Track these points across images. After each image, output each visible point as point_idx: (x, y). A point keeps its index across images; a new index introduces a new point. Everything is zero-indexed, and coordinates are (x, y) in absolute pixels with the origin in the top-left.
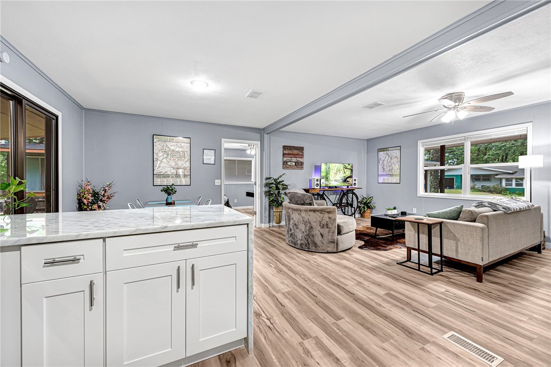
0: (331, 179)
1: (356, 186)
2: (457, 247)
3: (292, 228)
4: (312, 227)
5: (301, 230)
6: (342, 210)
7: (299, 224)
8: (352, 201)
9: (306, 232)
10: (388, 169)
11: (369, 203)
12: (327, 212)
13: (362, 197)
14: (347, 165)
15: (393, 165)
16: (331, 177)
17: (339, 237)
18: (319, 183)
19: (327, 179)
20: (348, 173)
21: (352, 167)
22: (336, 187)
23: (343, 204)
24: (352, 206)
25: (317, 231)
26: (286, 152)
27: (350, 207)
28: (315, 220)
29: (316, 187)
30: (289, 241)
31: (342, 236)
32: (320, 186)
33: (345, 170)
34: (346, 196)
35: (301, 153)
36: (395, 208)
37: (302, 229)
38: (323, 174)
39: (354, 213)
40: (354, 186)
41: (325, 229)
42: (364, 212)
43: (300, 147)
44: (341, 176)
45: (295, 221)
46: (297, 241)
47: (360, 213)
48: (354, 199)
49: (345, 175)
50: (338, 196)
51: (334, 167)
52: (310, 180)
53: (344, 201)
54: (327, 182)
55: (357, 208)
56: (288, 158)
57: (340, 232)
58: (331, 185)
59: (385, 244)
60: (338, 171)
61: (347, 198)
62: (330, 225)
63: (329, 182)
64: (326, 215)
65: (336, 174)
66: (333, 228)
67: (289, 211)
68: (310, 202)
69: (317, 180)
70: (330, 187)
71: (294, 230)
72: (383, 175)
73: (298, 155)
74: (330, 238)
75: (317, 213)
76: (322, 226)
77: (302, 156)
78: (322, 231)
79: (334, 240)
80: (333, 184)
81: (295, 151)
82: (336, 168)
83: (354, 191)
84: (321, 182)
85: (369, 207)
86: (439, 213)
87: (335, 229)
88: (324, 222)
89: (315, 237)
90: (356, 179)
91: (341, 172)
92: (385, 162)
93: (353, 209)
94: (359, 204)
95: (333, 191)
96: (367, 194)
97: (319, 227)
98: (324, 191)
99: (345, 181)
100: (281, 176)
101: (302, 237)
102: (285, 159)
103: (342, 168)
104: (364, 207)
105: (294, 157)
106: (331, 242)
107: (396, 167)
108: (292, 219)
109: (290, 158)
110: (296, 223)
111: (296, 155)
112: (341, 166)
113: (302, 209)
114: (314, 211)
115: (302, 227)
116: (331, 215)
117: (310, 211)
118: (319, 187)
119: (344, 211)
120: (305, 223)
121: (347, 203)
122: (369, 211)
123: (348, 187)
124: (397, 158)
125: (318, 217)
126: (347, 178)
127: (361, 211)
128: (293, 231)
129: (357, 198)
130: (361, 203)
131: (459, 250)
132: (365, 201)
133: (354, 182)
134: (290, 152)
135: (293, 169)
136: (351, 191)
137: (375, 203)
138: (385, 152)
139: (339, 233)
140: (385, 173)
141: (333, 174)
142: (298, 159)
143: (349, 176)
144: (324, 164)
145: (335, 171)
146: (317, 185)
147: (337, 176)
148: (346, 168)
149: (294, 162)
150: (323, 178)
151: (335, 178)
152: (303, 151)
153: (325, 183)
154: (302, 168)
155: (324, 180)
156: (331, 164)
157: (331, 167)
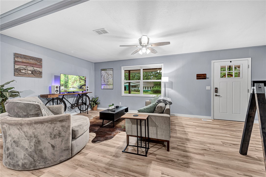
0: (70, 86)
1: (88, 91)
2: (157, 131)
3: (10, 146)
4: (39, 141)
5: (23, 147)
6: (79, 108)
7: (21, 140)
8: (86, 101)
9: (31, 148)
10: (107, 81)
11: (96, 101)
12: (60, 121)
13: (92, 98)
14: (82, 77)
15: (109, 79)
16: (70, 85)
17: (74, 142)
18: (58, 89)
19: (66, 86)
20: (83, 83)
21: (85, 79)
22: (74, 92)
23: (79, 104)
24: (85, 104)
25: (46, 143)
26: (19, 60)
27: (84, 105)
28: (43, 132)
29: (56, 93)
30: (6, 163)
31: (77, 139)
32: (60, 92)
33: (81, 80)
34: (81, 98)
35: (38, 64)
36: (113, 105)
37: (24, 145)
38: (62, 83)
39: (87, 109)
40: (87, 91)
41: (57, 139)
42: (94, 107)
43: (38, 58)
44: (77, 84)
45: (13, 138)
46: (17, 162)
47: (91, 108)
48: (87, 99)
49: (80, 84)
50: (76, 98)
51: (72, 78)
52: (50, 88)
53: (80, 101)
54: (66, 89)
55: (89, 105)
56: (21, 66)
57: (75, 136)
58: (70, 91)
59: (110, 131)
60: (75, 81)
61: (82, 99)
62: (63, 134)
63: (68, 89)
64: (59, 124)
65: (73, 83)
66: (67, 135)
67: (4, 126)
68: (37, 112)
69: (57, 87)
70: (69, 92)
71: (13, 149)
72: (104, 85)
73: (36, 64)
74: (63, 146)
75: (46, 124)
76: (53, 137)
77: (41, 66)
78: (53, 142)
79: (69, 147)
80: (71, 90)
81: (31, 61)
82: (73, 79)
83: (87, 94)
84: (61, 88)
85: (96, 104)
86: (145, 109)
87: (69, 136)
88: (56, 132)
89: (44, 151)
90: (88, 86)
91: (78, 82)
92: (105, 77)
93: (86, 106)
94: (90, 102)
95: (72, 95)
96: (95, 96)
97: (49, 138)
98: (64, 95)
99: (81, 87)
100: (8, 83)
101: (25, 155)
102: (17, 67)
103: (78, 79)
104: (93, 104)
105: (30, 66)
106: (64, 150)
107: (111, 80)
108: (10, 135)
109: (25, 67)
110: (15, 139)
111: (33, 64)
112: (77, 77)
113: (23, 122)
114: (42, 122)
115: (25, 143)
116: (64, 123)
117: (36, 123)
118: (58, 93)
119: (80, 108)
120: (29, 138)
121: (83, 103)
122: (96, 106)
123: (83, 92)
124: (111, 75)
125: (47, 128)
126: (82, 86)
127: (91, 106)
128: (11, 150)
129: (89, 99)
130: (91, 101)
131: (158, 133)
132: (93, 100)
133: (87, 89)
134: (24, 61)
135: (29, 77)
136: (85, 94)
137: (100, 101)
138: (105, 71)
139: (74, 138)
140: (105, 83)
141: (71, 83)
142: (35, 68)
143: (84, 84)
144: (63, 75)
145: (73, 80)
146: (57, 91)
147: (74, 84)
148: (81, 79)
149: (30, 71)
150: (63, 86)
151: (73, 86)
152: (41, 62)
153: (64, 89)
154: (40, 77)
155: (63, 87)
156: (69, 75)
157: (69, 78)
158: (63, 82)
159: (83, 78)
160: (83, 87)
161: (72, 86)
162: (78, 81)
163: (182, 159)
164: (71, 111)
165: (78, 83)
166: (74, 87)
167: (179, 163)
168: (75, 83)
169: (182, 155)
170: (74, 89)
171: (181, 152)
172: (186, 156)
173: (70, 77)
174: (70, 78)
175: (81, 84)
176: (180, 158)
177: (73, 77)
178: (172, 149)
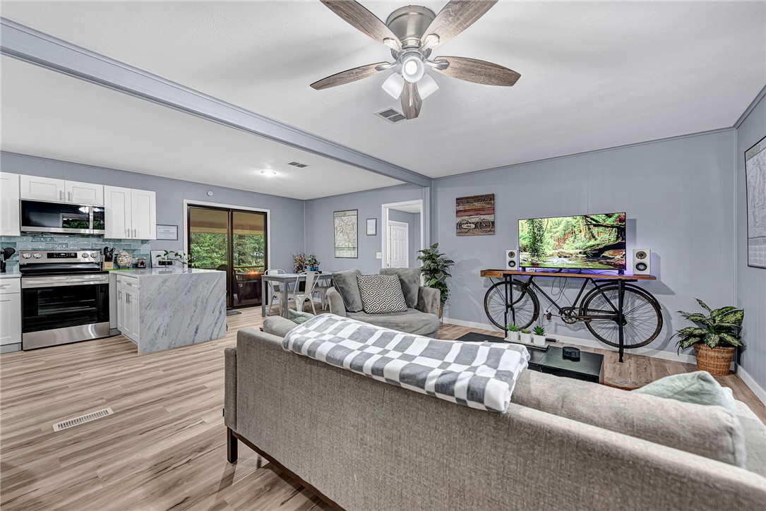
0: (549, 252)
1: (646, 272)
14: (600, 218)
16: (548, 247)
18: (515, 259)
19: (535, 249)
20: (607, 237)
21: (622, 221)
26: (461, 208)
29: (510, 268)
33: (595, 230)
35: (488, 206)
38: (524, 242)
40: (638, 272)
43: (487, 196)
49: (592, 242)
50: (576, 292)
54: (535, 259)
56: (463, 218)
60: (570, 232)
63: (541, 259)
65: (562, 240)
69: (511, 254)
70: (548, 270)
73: (482, 209)
77: (492, 211)
81: (476, 204)
82: (561, 227)
84: (522, 257)
95: (560, 280)
98: (532, 276)
99: (596, 256)
102: (459, 220)
103: (583, 227)
105: (475, 214)
109: (469, 217)
111: (479, 210)
112: (579, 222)
118: (517, 268)
126: (603, 250)
133: (638, 260)
134: (467, 207)
135: (474, 234)
141: (552, 242)
142: (482, 217)
143: (611, 243)
144: (526, 221)
145: (558, 234)
146: (512, 264)
147: (565, 246)
148: (595, 226)
149: (473, 223)
150: (525, 251)
151: (561, 250)
152: (492, 202)
153: (530, 260)
154: (492, 233)
155: (528, 253)
156: (546, 220)
157: (544, 227)
158: (527, 240)
159: (610, 221)
160: (606, 254)
161: (557, 251)
162: (583, 233)
163: (179, 472)
164: (576, 331)
165: (584, 239)
166: (562, 252)
167: (183, 457)
168: (567, 242)
169: (185, 484)
170: (562, 259)
171: (192, 488)
172: (170, 488)
173: (547, 223)
174: (548, 227)
175: (598, 242)
176: (187, 470)
177: (559, 224)
178: (228, 473)
